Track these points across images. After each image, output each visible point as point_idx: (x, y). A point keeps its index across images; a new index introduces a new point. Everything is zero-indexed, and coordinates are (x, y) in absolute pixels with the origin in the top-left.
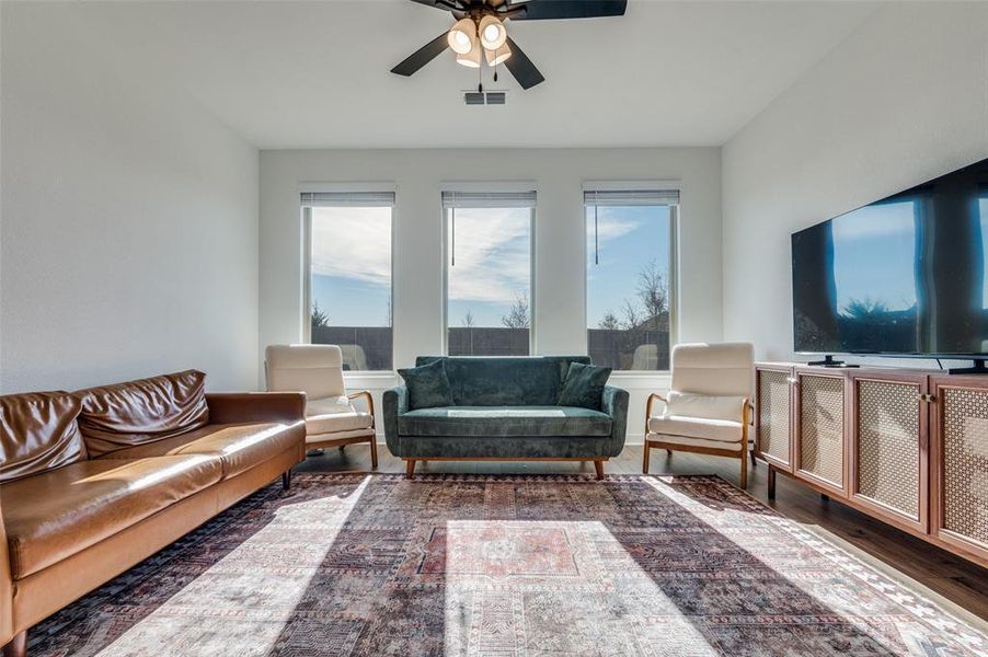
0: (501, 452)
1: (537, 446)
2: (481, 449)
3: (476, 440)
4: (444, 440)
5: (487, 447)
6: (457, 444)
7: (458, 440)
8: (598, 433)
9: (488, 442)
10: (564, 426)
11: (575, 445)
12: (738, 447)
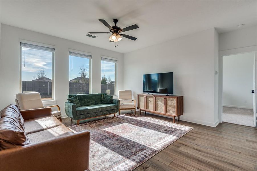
0: (99, 115)
1: (105, 112)
2: (95, 115)
3: (94, 114)
4: (87, 114)
5: (96, 114)
6: (90, 115)
7: (90, 114)
8: (116, 108)
9: (96, 113)
10: (110, 108)
11: (112, 111)
12: (134, 108)
